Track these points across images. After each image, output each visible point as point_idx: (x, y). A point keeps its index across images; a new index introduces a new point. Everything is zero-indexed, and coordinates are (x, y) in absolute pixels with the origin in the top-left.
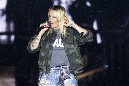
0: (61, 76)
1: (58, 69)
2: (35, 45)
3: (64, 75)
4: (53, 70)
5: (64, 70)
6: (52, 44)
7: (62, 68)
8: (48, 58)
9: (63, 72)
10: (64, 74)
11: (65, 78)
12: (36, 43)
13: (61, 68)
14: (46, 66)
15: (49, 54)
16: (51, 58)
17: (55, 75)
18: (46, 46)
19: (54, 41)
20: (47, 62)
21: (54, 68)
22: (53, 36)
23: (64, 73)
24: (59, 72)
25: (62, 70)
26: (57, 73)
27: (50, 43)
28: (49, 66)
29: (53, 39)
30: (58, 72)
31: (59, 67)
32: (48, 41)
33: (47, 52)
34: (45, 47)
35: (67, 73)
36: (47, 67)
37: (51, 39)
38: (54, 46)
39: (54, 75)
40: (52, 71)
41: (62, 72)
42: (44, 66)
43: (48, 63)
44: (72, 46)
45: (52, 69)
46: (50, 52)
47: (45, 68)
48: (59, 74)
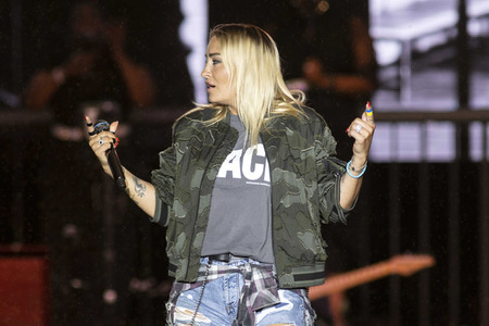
0: (244, 298)
1: (238, 271)
3: (255, 295)
4: (219, 272)
5: (257, 277)
7: (252, 266)
9: (253, 284)
10: (256, 291)
11: (260, 303)
13: (248, 269)
17: (226, 293)
21: (223, 266)
23: (259, 285)
24: (241, 282)
25: (249, 277)
26: (232, 284)
28: (197, 254)
30: (237, 281)
31: (240, 263)
35: (266, 287)
36: (189, 261)
39: (221, 294)
40: (214, 277)
41: (248, 284)
45: (214, 268)
48: (241, 289)
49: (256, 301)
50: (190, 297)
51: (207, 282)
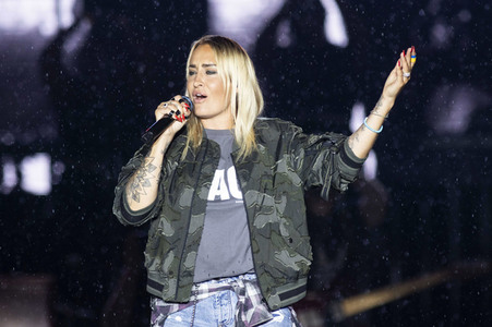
0: (240, 314)
1: (230, 288)
2: (142, 192)
3: (251, 312)
4: (210, 291)
5: (251, 292)
6: (203, 189)
7: (245, 281)
8: (188, 242)
9: (248, 300)
10: (252, 306)
11: (257, 319)
12: (147, 184)
13: (241, 285)
14: (176, 273)
15: (192, 230)
16: (196, 243)
17: (218, 311)
18: (178, 197)
19: (210, 178)
20: (181, 258)
21: (214, 285)
22: (207, 159)
23: (254, 301)
24: (234, 299)
25: (243, 292)
26: (224, 301)
27: (197, 187)
28: (190, 274)
29: (206, 169)
30: (229, 298)
31: (230, 280)
32: (189, 179)
33: (182, 220)
34: (174, 201)
36: (179, 280)
37: (197, 169)
38: (211, 197)
39: (212, 312)
40: (205, 295)
41: (242, 299)
42: (171, 273)
43: (188, 264)
44: (269, 200)
45: (204, 286)
46: (195, 220)
47: (172, 283)
48: (234, 305)
49: (253, 318)
50: (178, 319)
51: (197, 301)
